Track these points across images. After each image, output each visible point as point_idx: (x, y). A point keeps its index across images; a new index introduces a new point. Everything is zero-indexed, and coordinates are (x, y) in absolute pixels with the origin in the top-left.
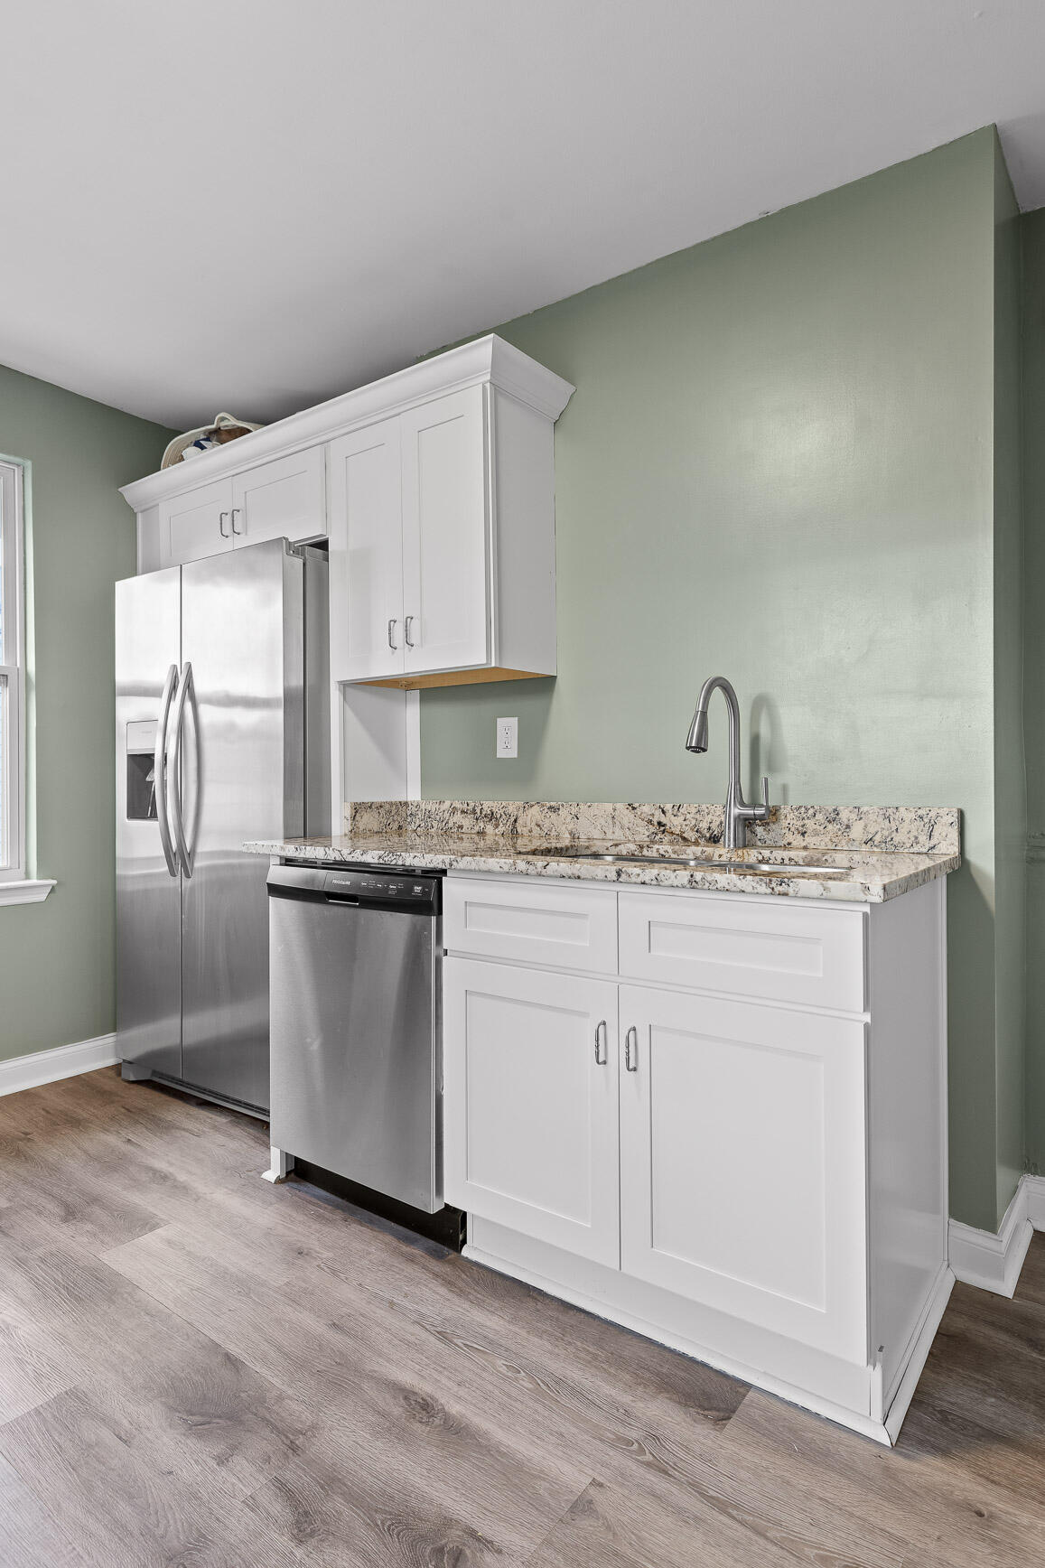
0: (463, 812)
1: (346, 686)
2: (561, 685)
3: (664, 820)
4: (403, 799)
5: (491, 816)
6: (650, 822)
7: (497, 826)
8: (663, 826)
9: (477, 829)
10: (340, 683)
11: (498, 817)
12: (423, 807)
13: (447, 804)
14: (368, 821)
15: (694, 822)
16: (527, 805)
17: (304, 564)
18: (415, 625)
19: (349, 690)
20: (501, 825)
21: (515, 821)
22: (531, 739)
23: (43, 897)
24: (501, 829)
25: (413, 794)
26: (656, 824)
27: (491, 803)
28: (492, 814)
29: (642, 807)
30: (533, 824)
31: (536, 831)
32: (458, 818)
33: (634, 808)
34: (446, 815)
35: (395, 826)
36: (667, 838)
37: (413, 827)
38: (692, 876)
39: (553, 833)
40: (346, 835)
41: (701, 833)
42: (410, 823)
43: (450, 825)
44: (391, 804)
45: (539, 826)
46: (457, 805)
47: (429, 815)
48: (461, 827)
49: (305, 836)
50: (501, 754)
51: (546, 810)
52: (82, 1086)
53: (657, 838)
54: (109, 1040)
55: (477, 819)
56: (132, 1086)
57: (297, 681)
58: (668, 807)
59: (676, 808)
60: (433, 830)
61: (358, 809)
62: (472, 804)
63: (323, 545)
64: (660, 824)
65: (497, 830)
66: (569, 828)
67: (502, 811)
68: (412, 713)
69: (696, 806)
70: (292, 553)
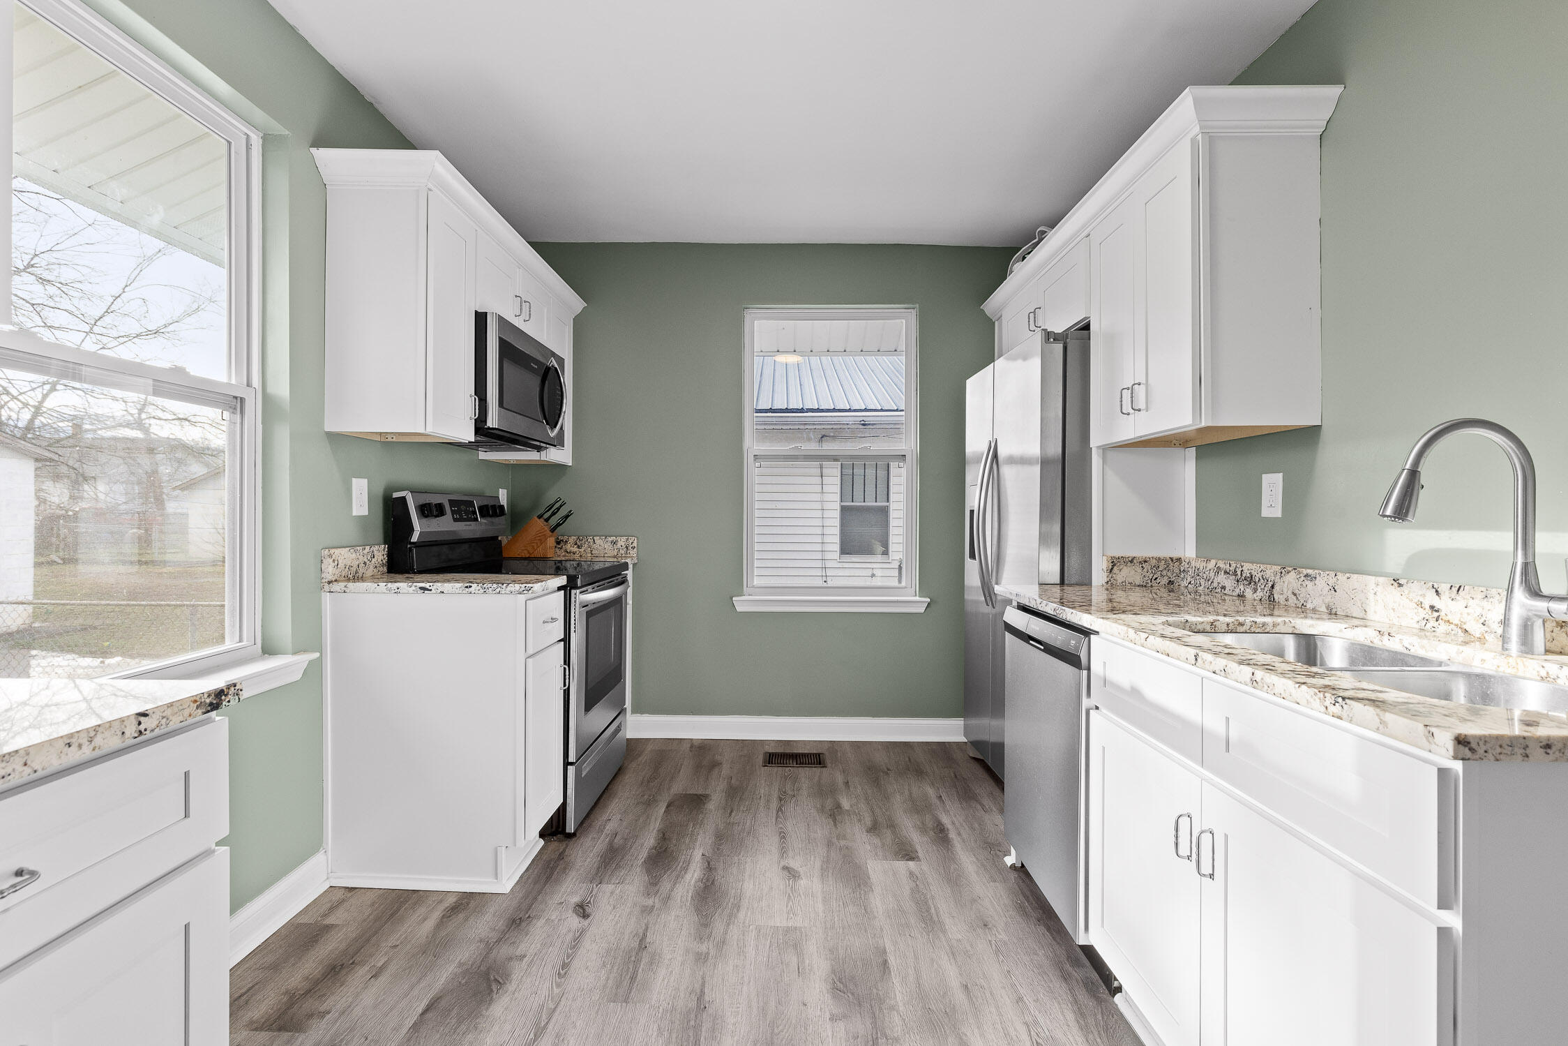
0: (1226, 572)
1: (1105, 449)
2: (1326, 433)
3: (1437, 603)
4: (1175, 555)
5: (1250, 580)
6: (1420, 604)
7: (1255, 591)
8: (1437, 611)
9: (1237, 591)
10: (1098, 447)
11: (1257, 581)
12: (1193, 564)
13: (1213, 562)
14: (1124, 574)
15: (1479, 611)
16: (1284, 571)
17: (1065, 349)
19: (1110, 454)
20: (1259, 590)
21: (1273, 587)
22: (1295, 497)
23: (922, 610)
24: (1259, 594)
25: (1189, 551)
26: (1428, 607)
27: (1254, 567)
28: (1252, 577)
29: (1410, 584)
30: (1290, 592)
31: (1292, 599)
32: (1221, 578)
33: (1400, 585)
34: (1212, 574)
35: (1165, 581)
36: (1442, 628)
37: (1185, 583)
39: (1309, 605)
40: (1103, 585)
41: (1489, 627)
42: (1183, 579)
43: (1215, 585)
44: (1159, 560)
45: (1295, 595)
46: (1221, 564)
47: (1197, 573)
48: (1224, 588)
49: (1062, 582)
50: (1266, 512)
51: (1303, 578)
52: (942, 751)
53: (1429, 626)
54: (959, 722)
55: (1238, 581)
56: (972, 761)
57: (1055, 449)
58: (1443, 588)
59: (1455, 590)
60: (1200, 588)
61: (1114, 563)
62: (1234, 565)
63: (1087, 327)
64: (1432, 607)
65: (1255, 595)
66: (1327, 601)
67: (1260, 574)
68: (1187, 469)
69: (1483, 589)
70: (1052, 340)
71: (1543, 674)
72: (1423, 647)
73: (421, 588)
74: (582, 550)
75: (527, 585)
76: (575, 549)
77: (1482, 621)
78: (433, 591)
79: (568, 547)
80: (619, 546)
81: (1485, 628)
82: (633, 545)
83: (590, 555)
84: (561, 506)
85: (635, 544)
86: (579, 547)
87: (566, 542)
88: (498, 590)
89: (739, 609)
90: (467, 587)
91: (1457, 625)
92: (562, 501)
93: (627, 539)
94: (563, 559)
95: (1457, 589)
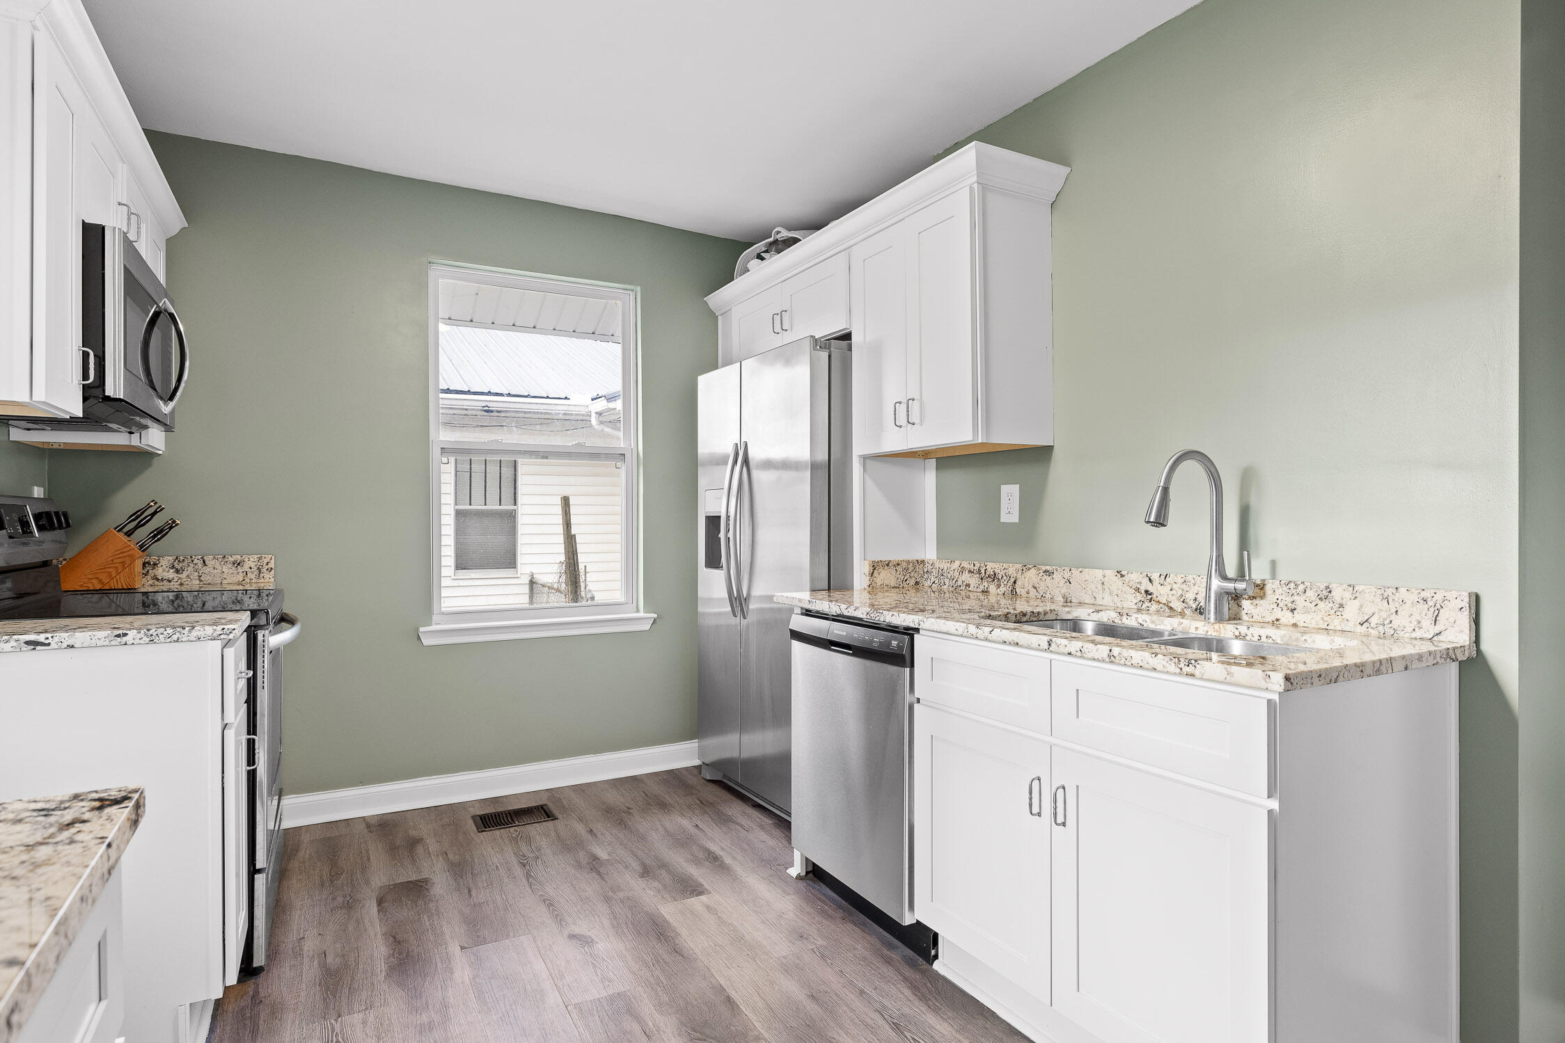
0: (970, 571)
1: (865, 458)
2: (1057, 454)
3: (1151, 589)
4: (920, 558)
5: (994, 577)
6: (1138, 590)
7: (999, 586)
8: (1150, 594)
9: (981, 588)
10: (860, 456)
11: (1000, 577)
12: (937, 565)
13: (957, 563)
14: (885, 577)
15: (1180, 592)
16: (1025, 568)
17: (830, 356)
18: (915, 407)
19: (868, 462)
20: (1002, 586)
21: (1015, 582)
22: (1031, 504)
23: (647, 627)
24: (1002, 589)
25: (930, 554)
26: (1143, 592)
27: (997, 566)
28: (995, 575)
29: (1130, 575)
30: (1030, 586)
31: (1033, 592)
32: (966, 577)
33: (1122, 576)
34: (956, 574)
35: (912, 582)
36: (1154, 607)
37: (929, 583)
38: (1110, 651)
39: (1048, 596)
40: (865, 589)
41: (1187, 603)
42: (926, 580)
43: (960, 583)
44: (908, 562)
45: (1035, 588)
46: (965, 564)
47: (941, 573)
48: (968, 585)
49: (829, 589)
50: (1004, 518)
51: (1042, 574)
52: (673, 778)
53: (1144, 606)
54: (693, 745)
55: (982, 579)
56: (708, 784)
57: (822, 456)
58: (1155, 576)
59: (1163, 577)
60: (945, 587)
61: (875, 567)
62: (978, 565)
63: (847, 337)
64: (1146, 592)
65: (998, 590)
66: (1063, 592)
67: (1003, 573)
68: (928, 479)
69: (1183, 576)
70: (818, 347)
71: (1237, 634)
72: (1153, 622)
73: (28, 643)
74: (184, 576)
75: (226, 627)
76: (171, 574)
77: (1182, 600)
78: (53, 645)
79: (159, 572)
80: (246, 568)
81: (1185, 605)
82: (270, 566)
83: (198, 582)
84: (155, 513)
85: (272, 565)
86: (177, 571)
87: (155, 564)
88: (175, 637)
89: (427, 641)
90: (118, 636)
91: (1165, 604)
92: (157, 506)
93: (260, 559)
94: (151, 589)
95: (1164, 577)
